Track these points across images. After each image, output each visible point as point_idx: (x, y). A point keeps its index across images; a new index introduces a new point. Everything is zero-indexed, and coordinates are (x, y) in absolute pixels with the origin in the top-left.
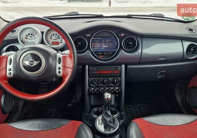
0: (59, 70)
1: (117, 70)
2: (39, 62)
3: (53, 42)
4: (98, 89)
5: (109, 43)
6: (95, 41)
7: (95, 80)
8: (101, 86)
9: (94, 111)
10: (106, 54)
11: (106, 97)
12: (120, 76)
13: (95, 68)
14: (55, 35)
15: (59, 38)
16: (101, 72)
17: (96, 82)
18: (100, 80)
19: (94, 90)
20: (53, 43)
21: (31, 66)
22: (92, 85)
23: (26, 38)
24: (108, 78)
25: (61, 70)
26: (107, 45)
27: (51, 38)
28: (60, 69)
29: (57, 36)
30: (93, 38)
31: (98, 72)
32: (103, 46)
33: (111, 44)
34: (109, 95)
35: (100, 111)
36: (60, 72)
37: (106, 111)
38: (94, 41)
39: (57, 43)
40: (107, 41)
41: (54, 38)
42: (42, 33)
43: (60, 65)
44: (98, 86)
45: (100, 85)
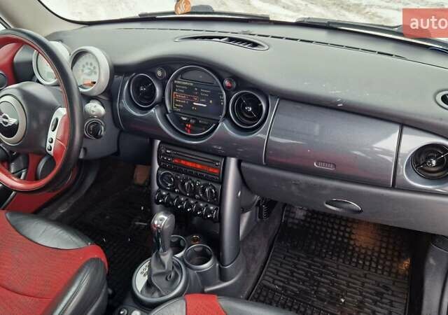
0: (49, 144)
2: (14, 121)
5: (208, 98)
6: (180, 89)
7: (170, 176)
8: (181, 194)
12: (221, 182)
13: (169, 149)
14: (89, 66)
15: (94, 73)
16: (182, 162)
17: (170, 181)
21: (4, 125)
22: (163, 185)
25: (53, 145)
26: (203, 103)
28: (51, 140)
29: (92, 68)
31: (176, 161)
32: (195, 103)
33: (211, 102)
36: (50, 148)
38: (178, 88)
40: (204, 93)
43: (54, 135)
44: (174, 192)
45: (177, 191)
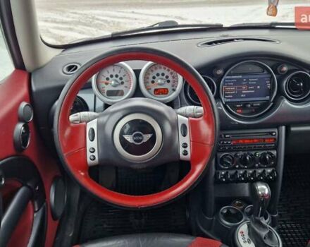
0: (183, 149)
1: (270, 136)
2: (150, 136)
3: (156, 90)
4: (232, 172)
6: (230, 82)
7: (229, 157)
8: (240, 168)
9: (222, 213)
10: (252, 106)
11: (260, 193)
12: (276, 148)
13: (228, 134)
14: (161, 76)
15: (169, 81)
16: (240, 141)
17: (230, 160)
18: (238, 157)
19: (225, 176)
20: (157, 92)
21: (136, 144)
22: (222, 167)
23: (107, 84)
24: (253, 153)
25: (188, 149)
26: (252, 89)
27: (153, 82)
28: (185, 146)
29: (164, 77)
30: (228, 75)
31: (234, 142)
32: (243, 92)
33: (258, 87)
34: (265, 187)
35: (232, 211)
36: (185, 153)
37: (257, 218)
38: (227, 82)
39: (165, 92)
40: (252, 81)
41: (159, 81)
42: (137, 72)
43: (187, 140)
44: (234, 168)
45: (237, 166)
